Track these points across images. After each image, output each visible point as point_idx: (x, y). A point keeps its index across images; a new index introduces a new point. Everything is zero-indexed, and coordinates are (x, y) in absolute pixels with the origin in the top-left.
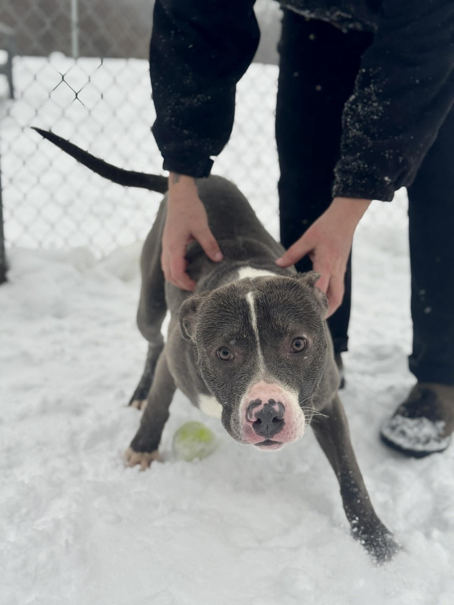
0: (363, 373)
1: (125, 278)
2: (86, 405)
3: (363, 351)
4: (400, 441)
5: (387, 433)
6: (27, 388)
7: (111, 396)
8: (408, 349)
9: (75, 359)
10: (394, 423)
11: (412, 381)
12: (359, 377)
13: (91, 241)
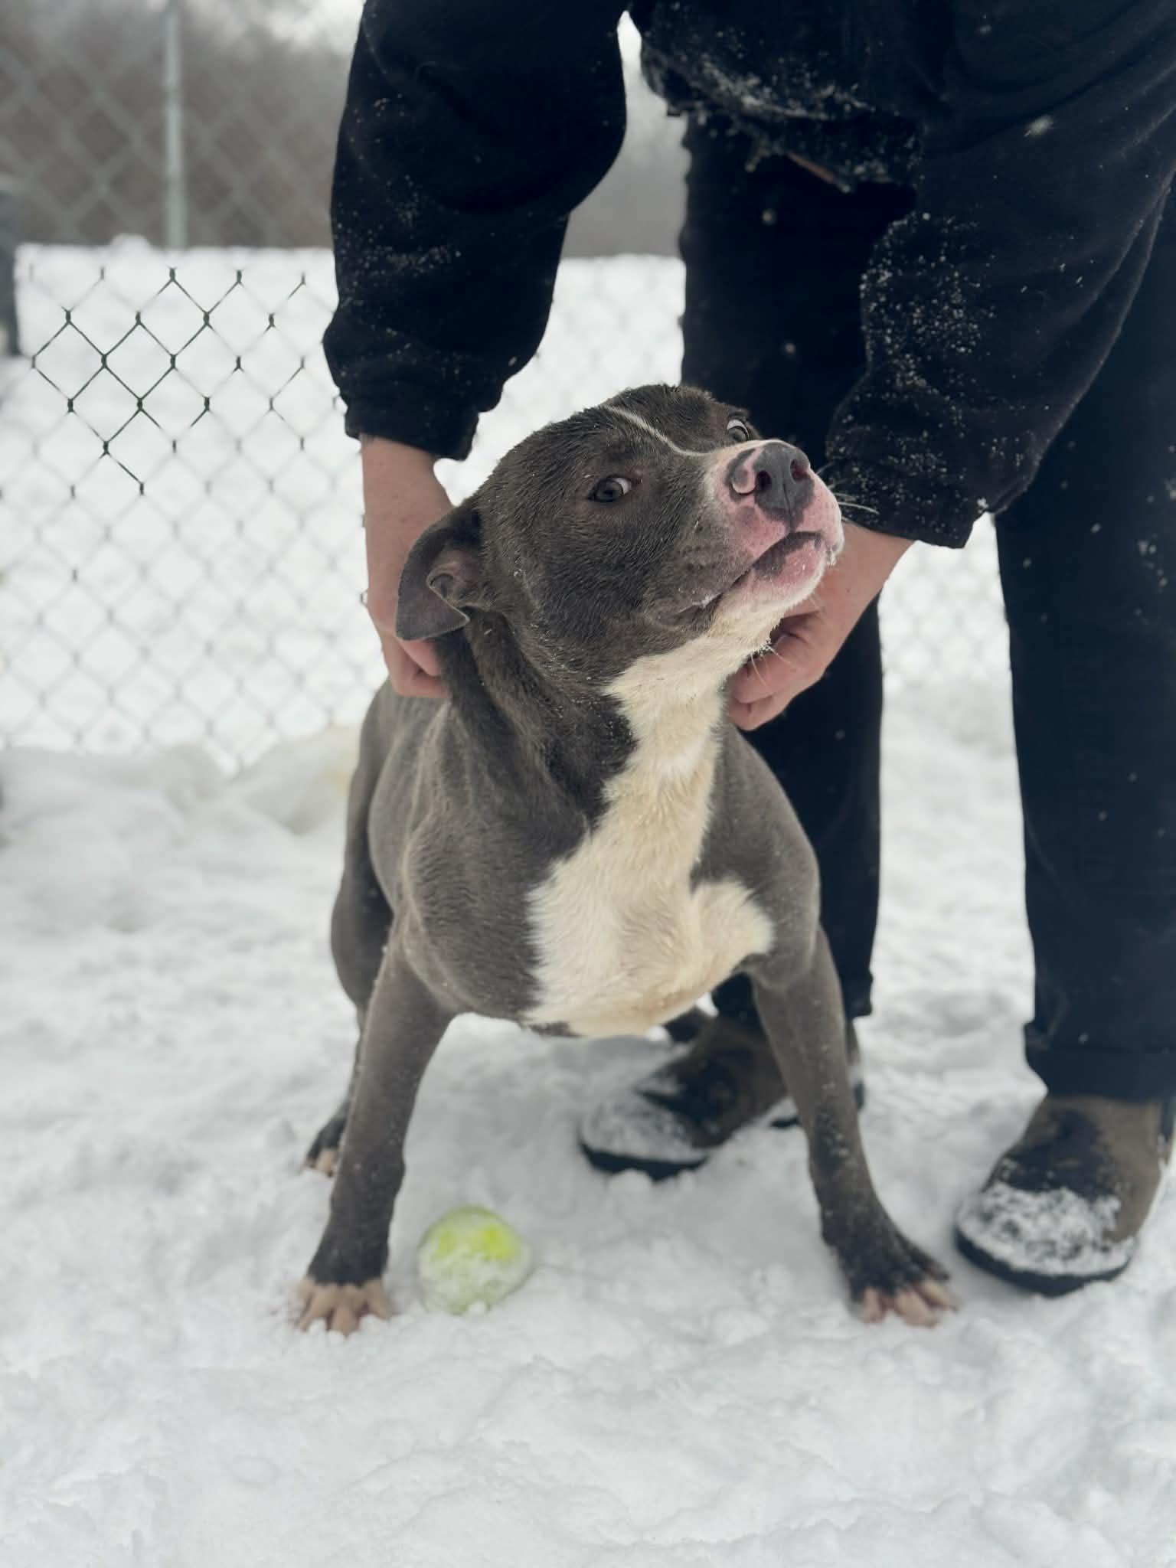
0: (910, 1069)
1: (299, 825)
2: (192, 1166)
3: (911, 1009)
4: (1004, 1250)
5: (972, 1229)
6: (39, 1121)
7: (257, 1140)
8: (1024, 1005)
9: (165, 1042)
10: (989, 1202)
11: (1035, 1089)
12: (900, 1080)
13: (210, 728)
